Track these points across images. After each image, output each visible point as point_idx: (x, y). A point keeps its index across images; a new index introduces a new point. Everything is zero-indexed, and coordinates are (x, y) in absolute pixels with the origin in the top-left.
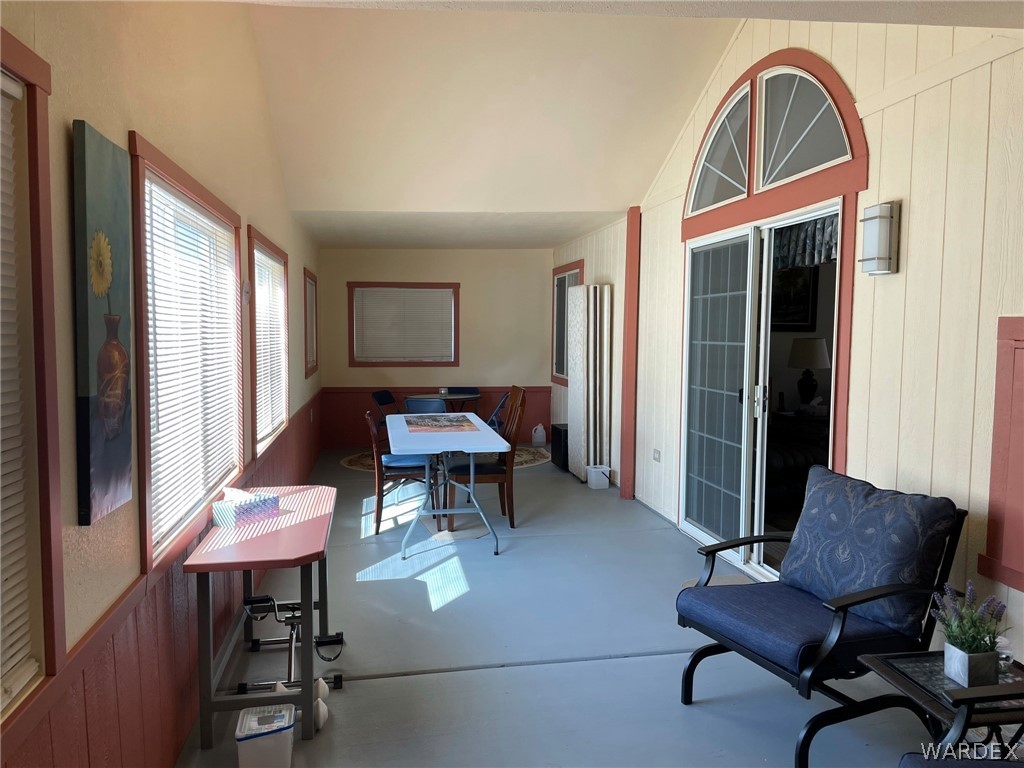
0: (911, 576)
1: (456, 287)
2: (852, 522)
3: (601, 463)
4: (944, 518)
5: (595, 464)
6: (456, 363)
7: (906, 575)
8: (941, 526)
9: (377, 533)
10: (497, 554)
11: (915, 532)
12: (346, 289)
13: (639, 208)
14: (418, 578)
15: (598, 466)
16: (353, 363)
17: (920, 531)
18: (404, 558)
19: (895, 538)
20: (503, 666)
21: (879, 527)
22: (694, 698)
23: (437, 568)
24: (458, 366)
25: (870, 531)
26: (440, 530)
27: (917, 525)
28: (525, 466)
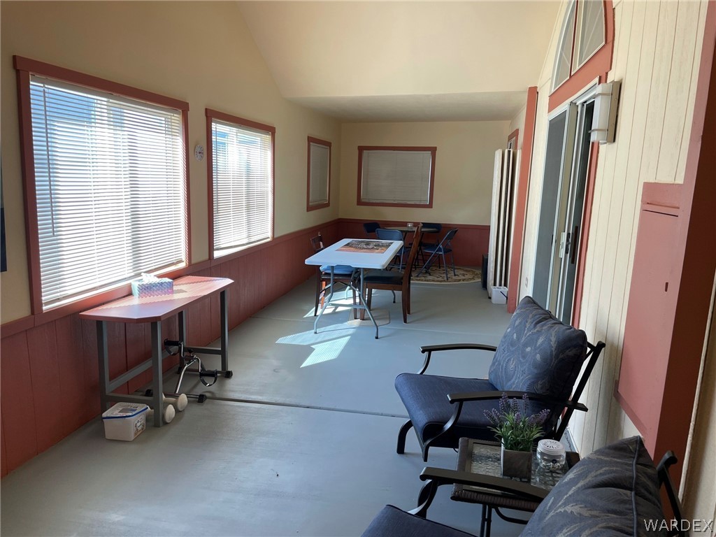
0: (542, 388)
1: (433, 150)
2: (522, 341)
3: (505, 285)
4: (575, 346)
5: (500, 285)
6: (430, 206)
7: (539, 386)
8: (571, 353)
9: (315, 315)
10: (377, 338)
11: (551, 355)
12: (357, 151)
13: (536, 87)
14: (313, 346)
15: (503, 287)
16: (360, 203)
17: (554, 353)
18: (316, 333)
19: (538, 357)
20: (308, 407)
21: (533, 348)
22: (406, 450)
23: (330, 342)
24: (432, 207)
25: (528, 349)
26: (356, 318)
27: (553, 349)
28: (461, 282)
